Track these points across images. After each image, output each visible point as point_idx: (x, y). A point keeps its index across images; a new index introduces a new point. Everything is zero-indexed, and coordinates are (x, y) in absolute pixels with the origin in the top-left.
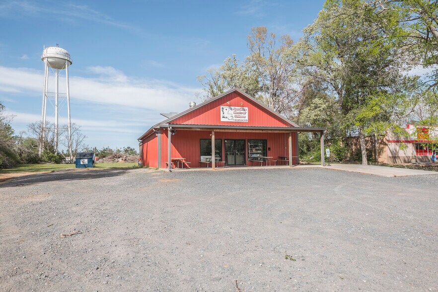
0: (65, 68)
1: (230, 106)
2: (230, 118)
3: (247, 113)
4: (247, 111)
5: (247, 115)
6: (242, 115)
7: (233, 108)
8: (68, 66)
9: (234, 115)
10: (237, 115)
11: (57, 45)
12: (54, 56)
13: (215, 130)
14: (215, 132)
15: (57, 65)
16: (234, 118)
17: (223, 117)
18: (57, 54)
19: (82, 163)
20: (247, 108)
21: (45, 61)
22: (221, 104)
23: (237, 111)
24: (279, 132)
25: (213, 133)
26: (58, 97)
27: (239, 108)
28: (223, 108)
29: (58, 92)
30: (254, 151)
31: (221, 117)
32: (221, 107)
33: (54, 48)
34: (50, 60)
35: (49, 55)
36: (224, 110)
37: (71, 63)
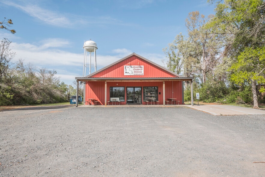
0: (94, 51)
1: (130, 65)
2: (131, 73)
3: (143, 70)
4: (143, 68)
5: (143, 71)
6: (140, 71)
7: (132, 66)
8: (95, 50)
9: (133, 71)
10: (136, 71)
11: (91, 40)
12: (88, 45)
13: (106, 81)
14: (107, 82)
15: (90, 50)
16: (134, 73)
17: (126, 73)
18: (90, 44)
19: (73, 102)
20: (143, 66)
21: (85, 48)
22: (125, 64)
23: (135, 68)
24: (154, 81)
25: (106, 83)
26: (91, 67)
27: (137, 66)
28: (125, 67)
29: (91, 64)
30: (149, 94)
31: (125, 72)
32: (125, 66)
33: (89, 41)
34: (87, 48)
35: (86, 45)
36: (127, 68)
37: (97, 49)
